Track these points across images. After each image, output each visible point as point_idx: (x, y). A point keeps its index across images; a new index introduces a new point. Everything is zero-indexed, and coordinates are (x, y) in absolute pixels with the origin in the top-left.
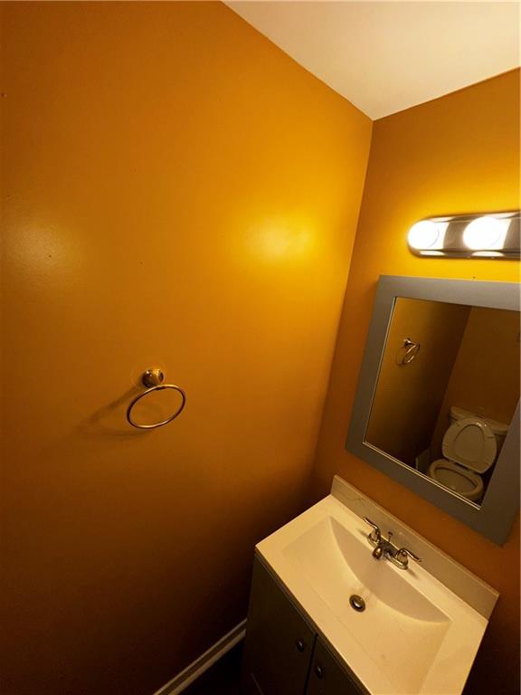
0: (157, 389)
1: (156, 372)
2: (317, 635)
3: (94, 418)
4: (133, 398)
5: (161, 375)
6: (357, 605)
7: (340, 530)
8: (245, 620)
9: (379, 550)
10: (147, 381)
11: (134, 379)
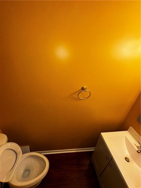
0: (85, 91)
1: (85, 87)
2: (112, 158)
3: (72, 94)
4: (79, 92)
5: (86, 88)
6: (127, 160)
7: (127, 140)
8: (95, 148)
9: (140, 151)
10: (83, 89)
11: (80, 88)
